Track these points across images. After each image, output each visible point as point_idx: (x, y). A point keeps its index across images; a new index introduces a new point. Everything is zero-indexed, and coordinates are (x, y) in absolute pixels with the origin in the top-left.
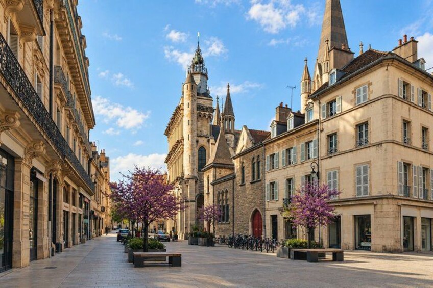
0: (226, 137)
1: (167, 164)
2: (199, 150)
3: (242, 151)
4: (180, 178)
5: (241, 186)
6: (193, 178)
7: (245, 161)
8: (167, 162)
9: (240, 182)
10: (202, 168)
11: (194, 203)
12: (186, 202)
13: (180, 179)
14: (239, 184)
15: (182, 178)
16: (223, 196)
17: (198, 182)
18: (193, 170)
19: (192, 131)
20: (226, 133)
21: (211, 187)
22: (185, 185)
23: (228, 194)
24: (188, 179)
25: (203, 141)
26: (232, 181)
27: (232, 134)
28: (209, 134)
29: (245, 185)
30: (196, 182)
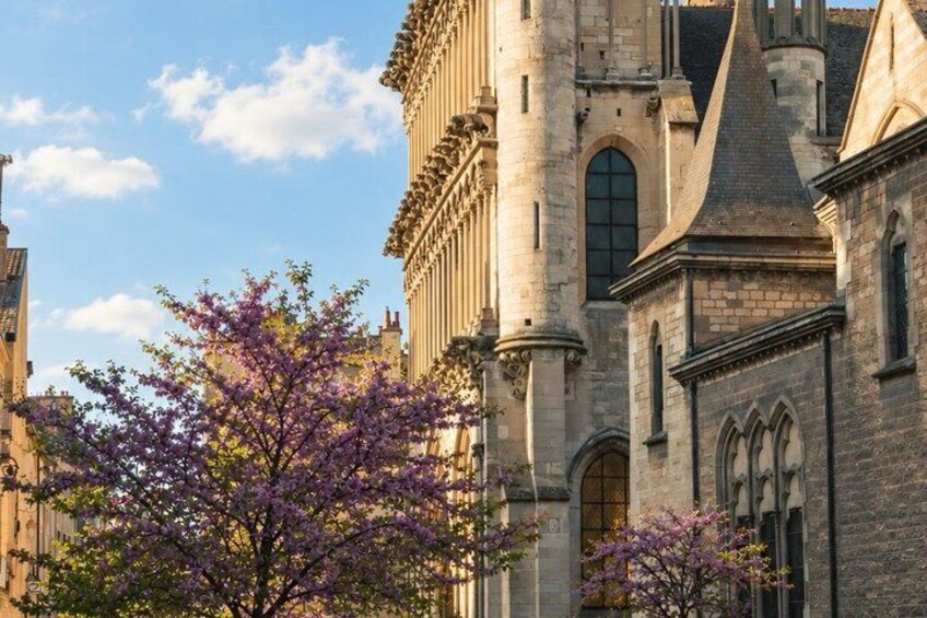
0: (771, 67)
1: (400, 262)
2: (591, 172)
3: (890, 133)
4: (472, 344)
5: (882, 377)
6: (554, 340)
7: (906, 208)
8: (399, 252)
9: (881, 348)
10: (614, 277)
11: (562, 511)
12: (510, 500)
13: (475, 351)
14: (873, 369)
15: (485, 344)
16: (754, 452)
17: (589, 364)
18: (553, 289)
19: (549, 53)
20: (774, 40)
21: (673, 390)
22: (504, 392)
23: (794, 435)
24: (524, 353)
25: (616, 116)
26: (817, 346)
27: (810, 45)
28: (657, 70)
29: (911, 370)
30: (571, 368)
